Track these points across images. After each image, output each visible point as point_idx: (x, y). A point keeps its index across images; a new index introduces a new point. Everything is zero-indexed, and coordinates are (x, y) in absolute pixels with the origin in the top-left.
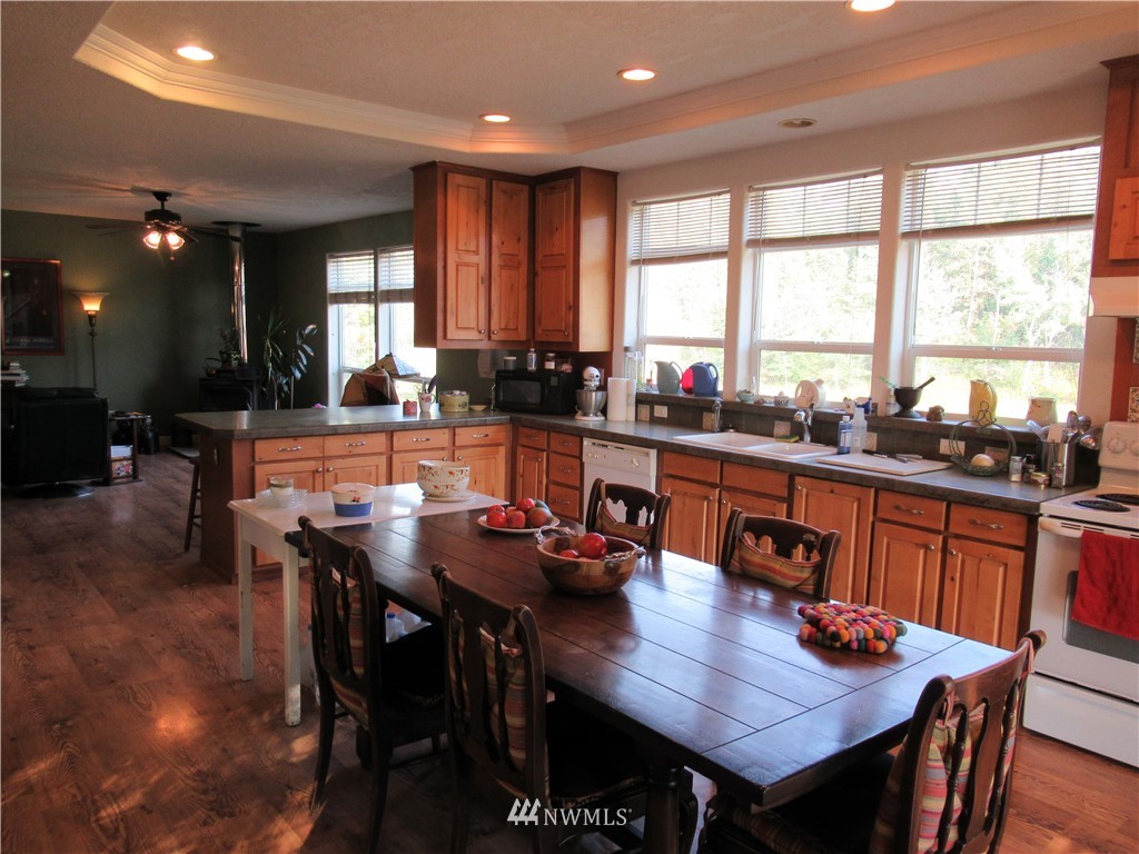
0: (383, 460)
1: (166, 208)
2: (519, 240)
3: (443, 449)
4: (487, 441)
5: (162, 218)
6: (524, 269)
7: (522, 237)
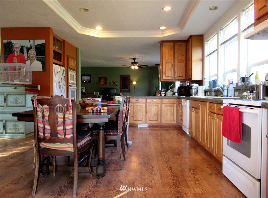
0: (144, 105)
1: (135, 61)
2: (183, 55)
3: (159, 103)
4: (171, 102)
5: (134, 63)
6: (184, 62)
7: (184, 55)
